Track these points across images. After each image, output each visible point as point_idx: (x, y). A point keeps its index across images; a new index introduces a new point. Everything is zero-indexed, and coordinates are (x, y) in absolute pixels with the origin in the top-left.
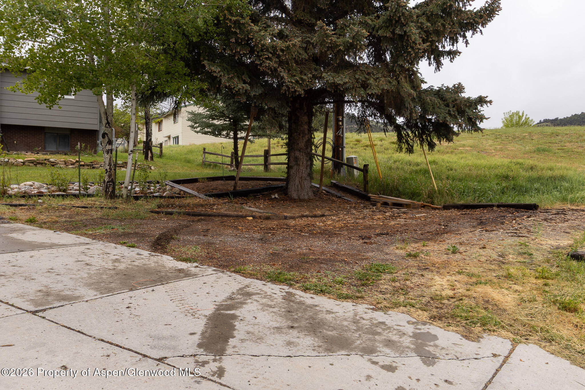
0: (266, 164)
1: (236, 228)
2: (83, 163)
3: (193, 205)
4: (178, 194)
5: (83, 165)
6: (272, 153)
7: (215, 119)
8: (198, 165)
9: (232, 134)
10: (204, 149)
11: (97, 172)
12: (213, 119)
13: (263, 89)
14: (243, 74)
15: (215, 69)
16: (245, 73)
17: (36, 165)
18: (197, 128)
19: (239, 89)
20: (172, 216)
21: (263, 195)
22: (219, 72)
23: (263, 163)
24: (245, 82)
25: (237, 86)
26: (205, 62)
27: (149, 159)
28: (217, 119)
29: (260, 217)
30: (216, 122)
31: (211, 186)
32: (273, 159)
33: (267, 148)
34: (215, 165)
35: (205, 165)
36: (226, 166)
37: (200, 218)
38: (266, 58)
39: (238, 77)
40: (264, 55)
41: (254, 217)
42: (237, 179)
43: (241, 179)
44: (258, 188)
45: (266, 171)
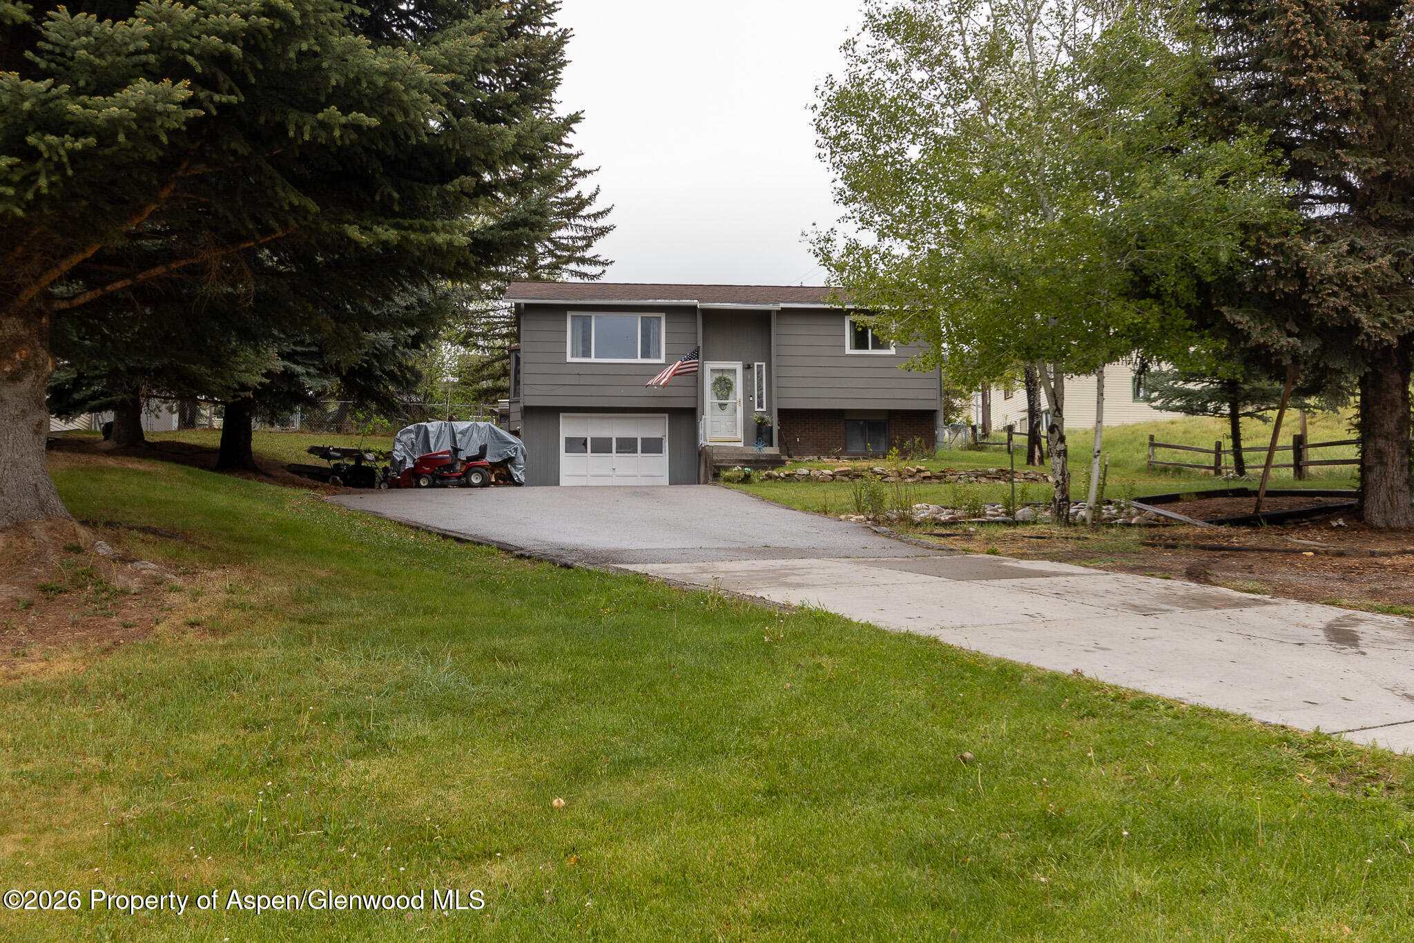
0: (1299, 465)
1: (1292, 565)
2: (928, 474)
3: (1194, 536)
4: (1155, 520)
5: (930, 478)
6: (1310, 442)
7: (1190, 381)
8: (1138, 471)
9: (1226, 409)
10: (1152, 437)
11: (1043, 486)
12: (1187, 381)
13: (1321, 342)
14: (1287, 320)
15: (1241, 319)
16: (1290, 319)
17: (852, 479)
18: (1155, 400)
19: (1282, 347)
20: (1176, 550)
21: (1311, 521)
22: (1247, 322)
23: (1292, 461)
24: (1290, 334)
25: (1278, 341)
26: (1224, 309)
27: (1036, 462)
28: (1195, 381)
29: (1326, 553)
30: (1191, 386)
31: (1208, 507)
32: (1312, 454)
33: (1299, 433)
34: (1177, 470)
35: (1154, 469)
36: (1203, 470)
37: (1222, 552)
38: (1329, 295)
39: (1278, 326)
40: (1325, 289)
41: (1316, 552)
42: (1262, 493)
43: (1270, 494)
44: (1302, 508)
45: (1300, 479)
